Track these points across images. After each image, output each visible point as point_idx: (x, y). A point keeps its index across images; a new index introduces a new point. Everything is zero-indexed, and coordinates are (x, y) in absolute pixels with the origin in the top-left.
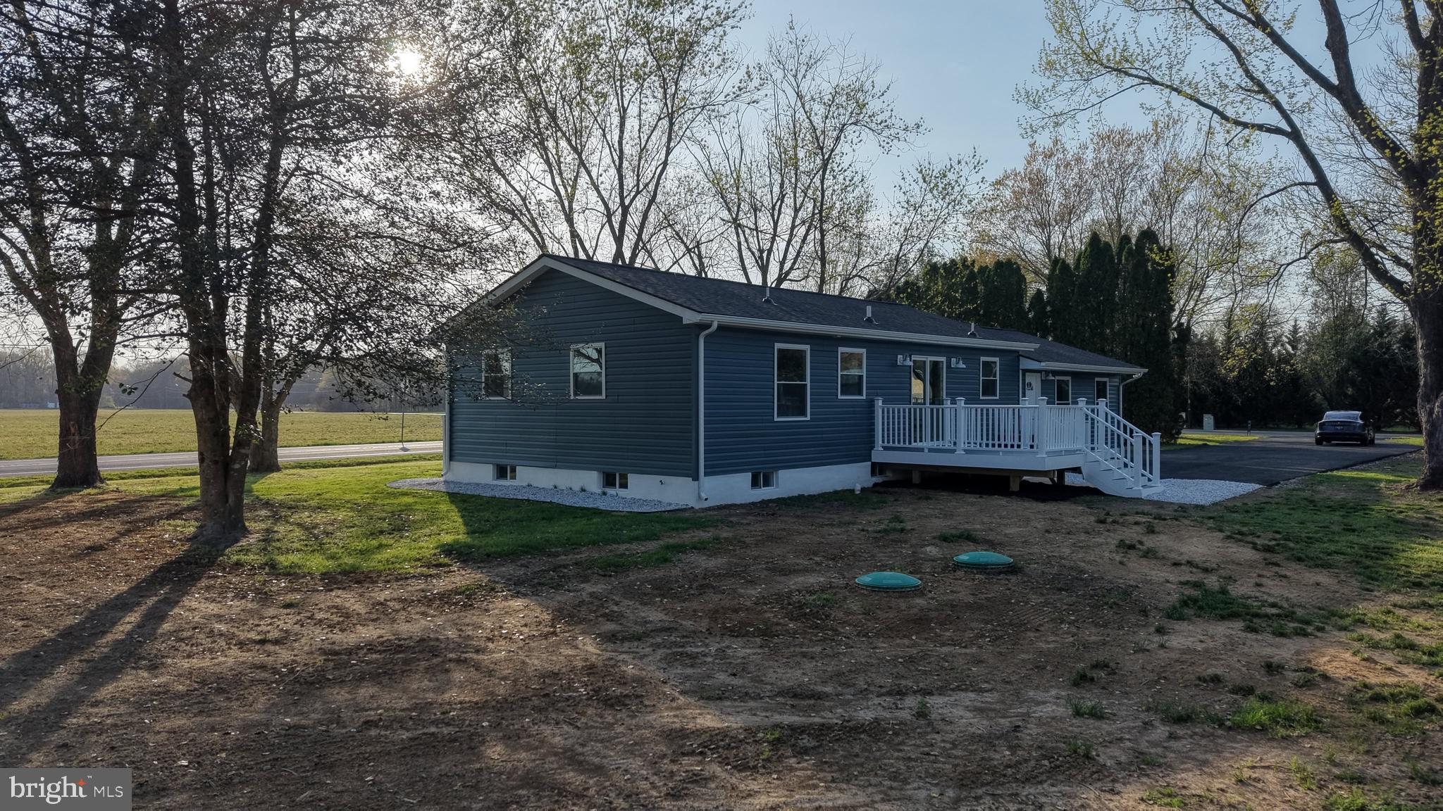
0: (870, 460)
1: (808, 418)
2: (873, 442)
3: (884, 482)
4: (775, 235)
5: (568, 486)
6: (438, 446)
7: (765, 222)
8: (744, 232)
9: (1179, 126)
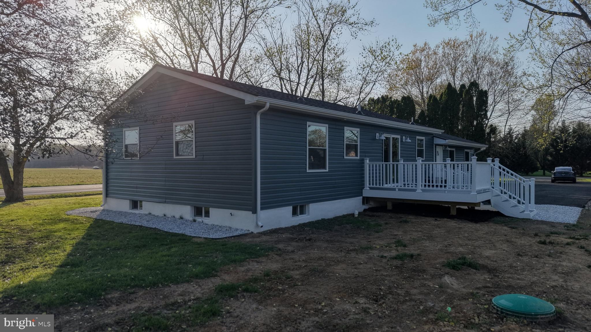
0: (362, 195)
1: (327, 170)
2: (364, 185)
3: (369, 208)
4: (298, 84)
5: (172, 215)
6: (100, 187)
7: (294, 77)
8: (283, 81)
9: (482, 37)
